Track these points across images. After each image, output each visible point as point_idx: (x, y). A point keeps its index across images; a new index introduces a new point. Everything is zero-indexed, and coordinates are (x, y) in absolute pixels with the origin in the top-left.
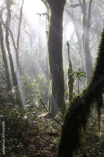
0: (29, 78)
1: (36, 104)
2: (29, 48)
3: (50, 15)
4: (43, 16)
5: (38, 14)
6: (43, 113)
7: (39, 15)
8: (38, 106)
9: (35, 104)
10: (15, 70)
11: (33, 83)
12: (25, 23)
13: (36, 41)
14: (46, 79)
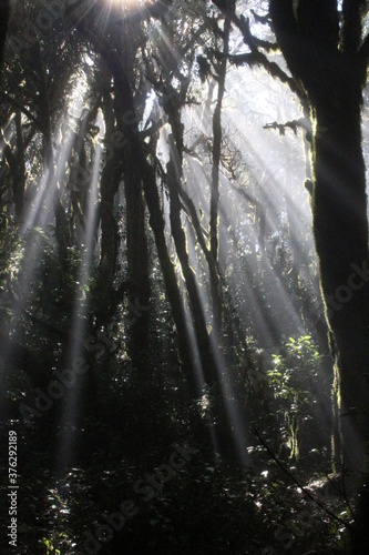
0: (259, 351)
1: (289, 445)
2: (257, 247)
3: (314, 123)
4: (292, 131)
5: (275, 125)
6: (316, 478)
7: (278, 130)
8: (297, 452)
9: (284, 446)
10: (210, 329)
11: (272, 369)
12: (233, 162)
13: (282, 221)
14: (317, 353)
